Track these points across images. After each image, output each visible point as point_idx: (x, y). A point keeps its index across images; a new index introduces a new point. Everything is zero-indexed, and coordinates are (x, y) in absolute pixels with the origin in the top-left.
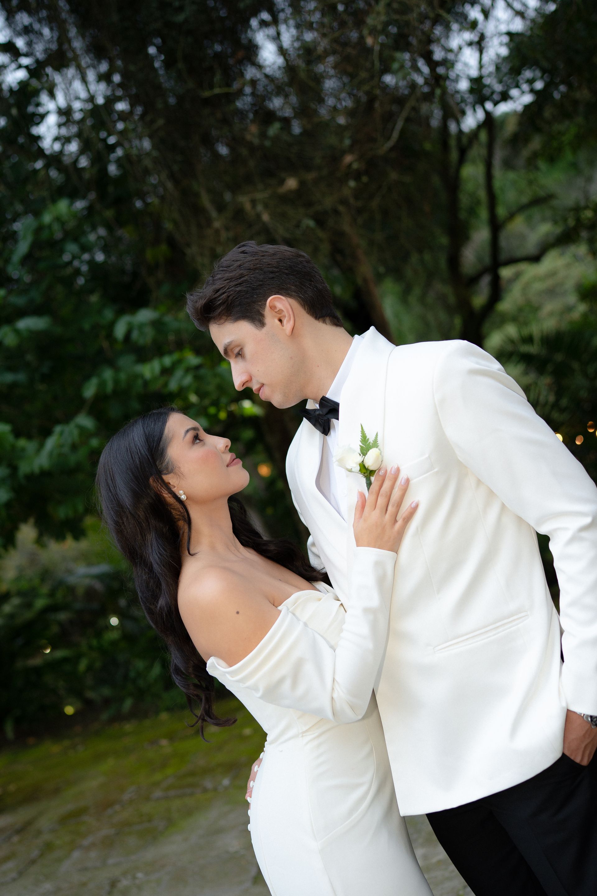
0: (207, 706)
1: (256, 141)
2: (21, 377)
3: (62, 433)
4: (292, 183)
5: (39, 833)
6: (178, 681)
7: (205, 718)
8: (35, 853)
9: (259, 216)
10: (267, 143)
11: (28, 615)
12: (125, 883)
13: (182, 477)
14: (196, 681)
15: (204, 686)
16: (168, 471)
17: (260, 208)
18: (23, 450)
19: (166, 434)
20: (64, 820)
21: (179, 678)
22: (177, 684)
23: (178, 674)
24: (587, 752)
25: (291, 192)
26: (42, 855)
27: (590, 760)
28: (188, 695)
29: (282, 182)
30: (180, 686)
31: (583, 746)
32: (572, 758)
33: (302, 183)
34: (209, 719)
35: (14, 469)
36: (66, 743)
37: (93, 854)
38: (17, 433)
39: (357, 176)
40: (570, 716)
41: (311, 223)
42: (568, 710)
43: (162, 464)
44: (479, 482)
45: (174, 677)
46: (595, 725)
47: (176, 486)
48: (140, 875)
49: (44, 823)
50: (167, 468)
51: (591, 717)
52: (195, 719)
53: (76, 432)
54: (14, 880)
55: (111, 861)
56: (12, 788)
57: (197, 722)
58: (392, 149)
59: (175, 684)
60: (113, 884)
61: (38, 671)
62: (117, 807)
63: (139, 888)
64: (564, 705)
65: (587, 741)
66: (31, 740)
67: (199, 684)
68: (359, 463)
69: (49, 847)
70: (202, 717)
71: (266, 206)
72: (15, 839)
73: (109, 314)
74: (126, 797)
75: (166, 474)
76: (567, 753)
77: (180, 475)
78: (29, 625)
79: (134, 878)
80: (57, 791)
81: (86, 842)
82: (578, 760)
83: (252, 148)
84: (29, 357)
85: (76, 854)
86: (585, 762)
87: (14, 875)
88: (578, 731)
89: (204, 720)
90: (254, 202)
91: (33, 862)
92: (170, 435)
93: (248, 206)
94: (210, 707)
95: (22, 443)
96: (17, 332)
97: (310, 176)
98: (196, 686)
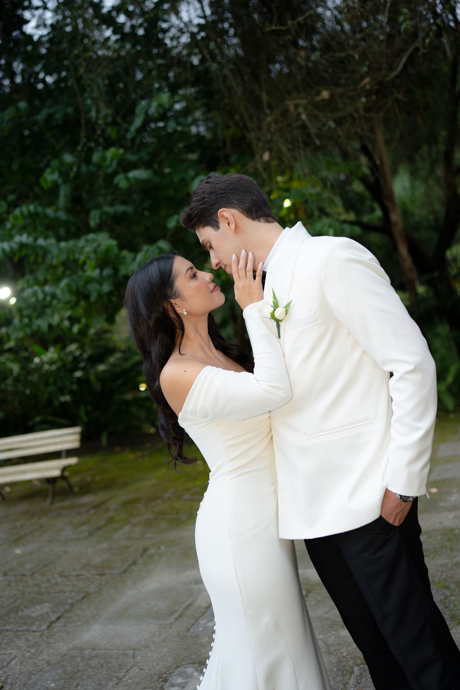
0: (179, 451)
1: (303, 63)
2: (129, 209)
3: (147, 251)
4: (325, 94)
5: (108, 510)
6: (163, 434)
7: (178, 458)
8: (102, 523)
9: (299, 115)
10: (311, 65)
11: (127, 365)
12: (152, 551)
13: (185, 300)
14: (174, 435)
15: (179, 438)
16: (176, 297)
17: (301, 109)
18: (124, 258)
19: (174, 272)
20: (125, 504)
21: (163, 432)
22: (162, 436)
23: (163, 429)
24: (398, 518)
25: (323, 100)
26: (106, 525)
27: (401, 523)
28: (168, 444)
29: (318, 93)
30: (163, 438)
31: (395, 513)
32: (387, 520)
33: (332, 96)
34: (180, 459)
35: (116, 270)
36: (139, 454)
37: (137, 529)
38: (121, 247)
39: (369, 94)
40: (387, 493)
41: (332, 124)
42: (387, 489)
43: (172, 292)
44: (349, 333)
45: (160, 431)
46: (403, 501)
47: (180, 305)
48: (163, 547)
49: (112, 504)
50: (175, 294)
51: (400, 496)
52: (172, 458)
53: (156, 251)
54: (86, 538)
55: (148, 535)
56: (98, 478)
57: (172, 461)
58: (397, 77)
59: (161, 435)
60: (145, 550)
61: (127, 403)
62: (159, 501)
63: (160, 555)
64: (385, 485)
65: (398, 510)
66: (117, 449)
67: (176, 437)
68: (271, 313)
69: (111, 520)
70: (176, 457)
71: (305, 108)
72: (92, 512)
73: (191, 172)
74: (167, 495)
75: (174, 299)
76: (384, 516)
77: (183, 299)
78: (125, 372)
79: (159, 548)
80: (125, 485)
81: (135, 521)
82: (391, 522)
83: (300, 68)
84: (135, 197)
85: (127, 528)
86: (396, 524)
87: (86, 534)
88: (392, 504)
89: (177, 459)
90: (297, 106)
91: (99, 528)
92: (177, 273)
93: (292, 108)
94: (181, 451)
95: (125, 253)
96: (128, 179)
97: (340, 90)
98: (173, 438)
